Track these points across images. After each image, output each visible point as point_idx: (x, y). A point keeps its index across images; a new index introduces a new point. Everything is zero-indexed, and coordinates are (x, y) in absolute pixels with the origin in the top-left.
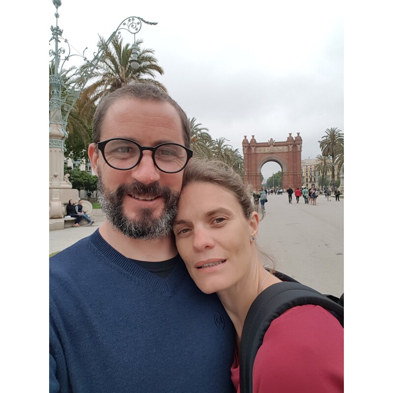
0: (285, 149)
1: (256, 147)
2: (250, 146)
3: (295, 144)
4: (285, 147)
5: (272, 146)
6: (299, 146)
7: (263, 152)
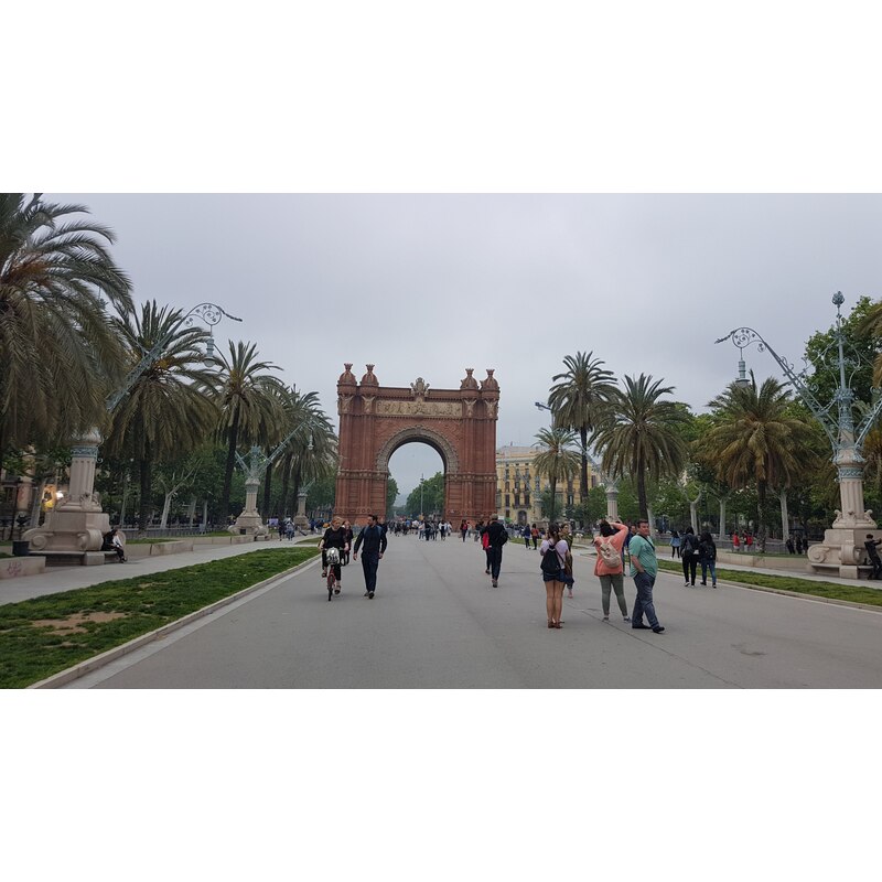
0: (455, 409)
1: (378, 398)
2: (358, 394)
3: (480, 398)
4: (456, 406)
5: (420, 399)
6: (490, 406)
7: (394, 413)
